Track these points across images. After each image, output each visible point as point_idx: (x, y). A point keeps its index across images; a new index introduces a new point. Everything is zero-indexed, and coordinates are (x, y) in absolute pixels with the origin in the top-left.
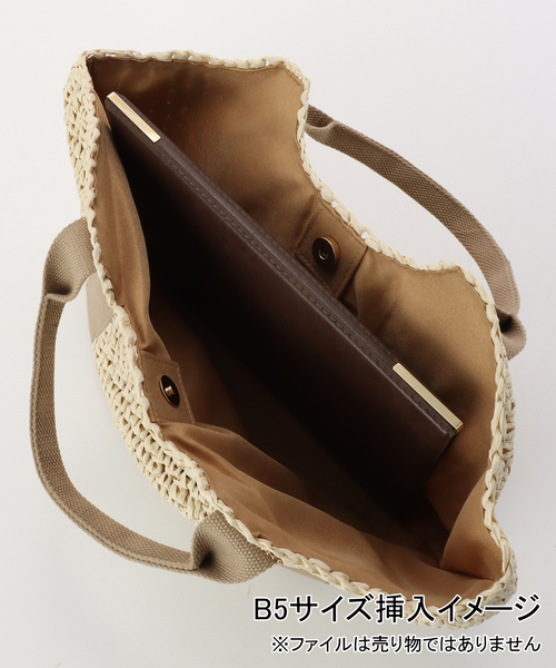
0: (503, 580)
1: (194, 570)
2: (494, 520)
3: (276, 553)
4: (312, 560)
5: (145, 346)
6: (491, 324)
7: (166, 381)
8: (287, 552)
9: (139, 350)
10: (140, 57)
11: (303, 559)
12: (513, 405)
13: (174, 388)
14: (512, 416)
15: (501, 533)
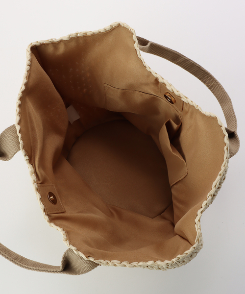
0: (194, 246)
1: (62, 271)
2: (199, 220)
3: (97, 262)
4: (112, 261)
5: (40, 182)
6: (226, 144)
7: (51, 194)
8: (102, 261)
9: (38, 184)
10: (56, 41)
11: (108, 261)
12: (224, 179)
13: (54, 197)
14: (222, 183)
15: (200, 226)
